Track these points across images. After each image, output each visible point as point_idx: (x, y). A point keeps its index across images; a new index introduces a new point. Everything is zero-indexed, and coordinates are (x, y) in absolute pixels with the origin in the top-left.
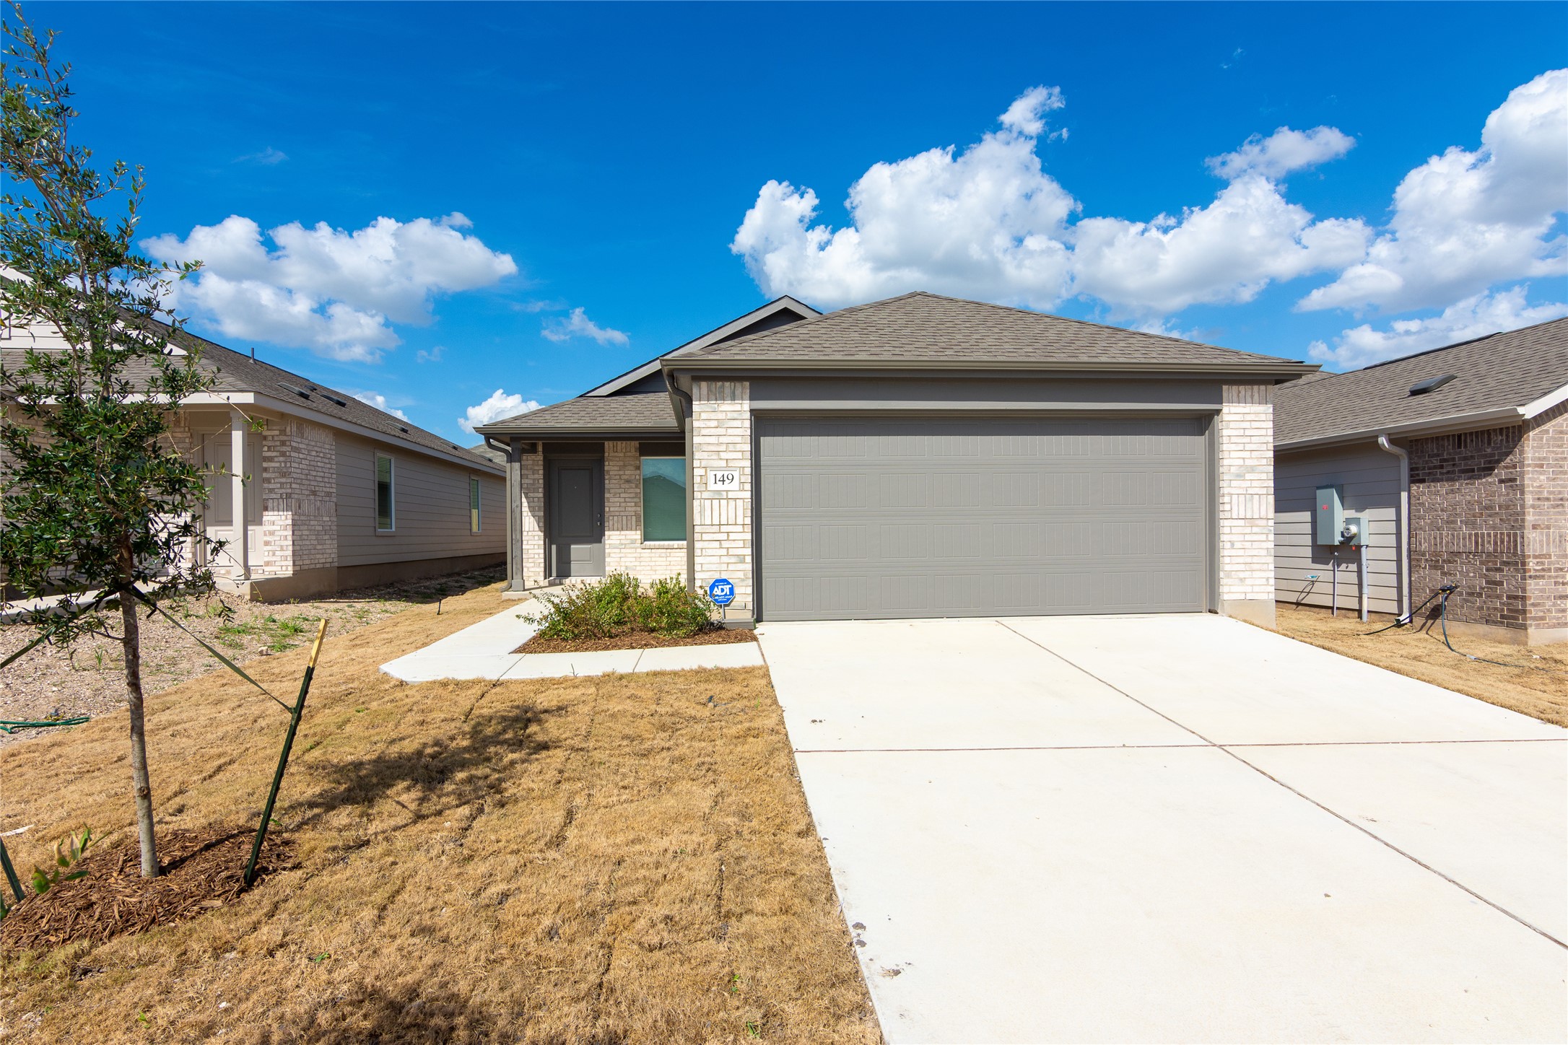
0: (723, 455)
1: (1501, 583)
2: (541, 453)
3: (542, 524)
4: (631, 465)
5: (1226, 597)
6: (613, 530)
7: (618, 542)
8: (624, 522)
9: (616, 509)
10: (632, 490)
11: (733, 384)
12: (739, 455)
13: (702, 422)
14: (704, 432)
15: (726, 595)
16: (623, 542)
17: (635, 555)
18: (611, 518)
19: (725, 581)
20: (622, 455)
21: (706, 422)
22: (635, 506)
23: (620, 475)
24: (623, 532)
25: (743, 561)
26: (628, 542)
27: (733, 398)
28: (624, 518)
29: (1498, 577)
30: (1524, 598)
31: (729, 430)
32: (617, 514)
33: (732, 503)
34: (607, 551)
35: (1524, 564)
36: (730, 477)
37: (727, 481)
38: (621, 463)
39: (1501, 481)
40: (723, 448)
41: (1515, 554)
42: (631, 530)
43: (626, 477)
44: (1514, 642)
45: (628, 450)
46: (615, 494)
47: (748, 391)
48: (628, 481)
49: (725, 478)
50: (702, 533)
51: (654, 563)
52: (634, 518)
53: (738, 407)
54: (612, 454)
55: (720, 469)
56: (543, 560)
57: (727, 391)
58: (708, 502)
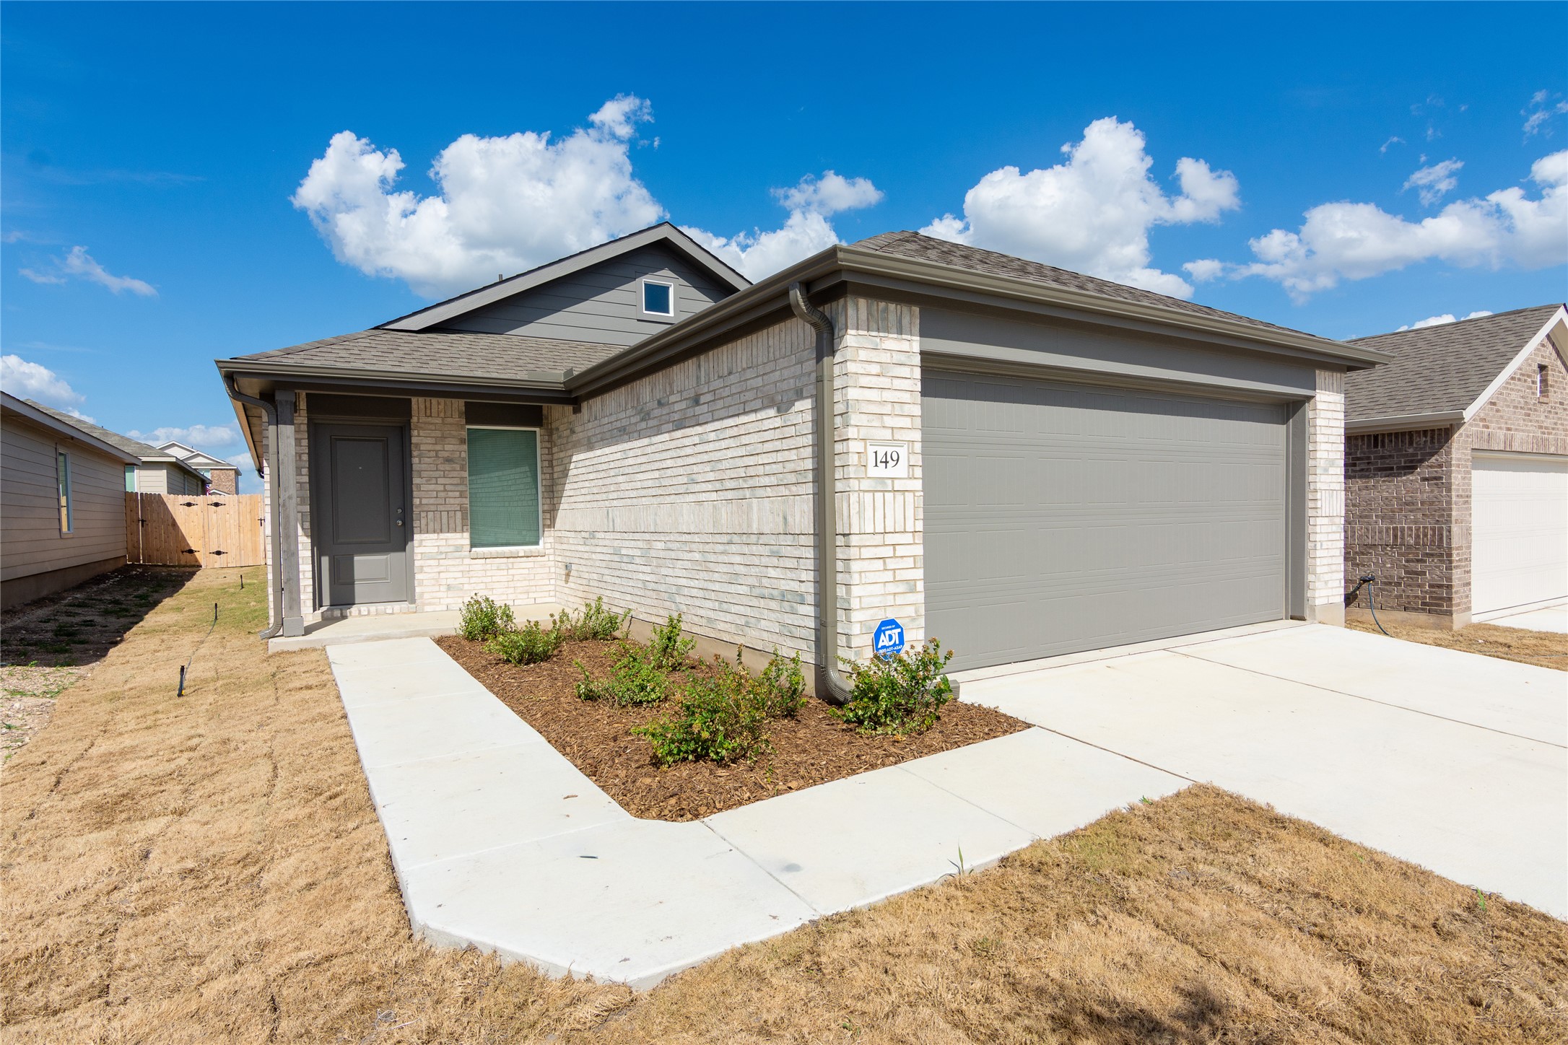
0: (889, 421)
1: (1424, 573)
2: (304, 413)
4: (454, 437)
6: (427, 533)
7: (436, 550)
8: (445, 521)
9: (432, 501)
10: (455, 474)
11: (899, 307)
12: (906, 422)
13: (859, 365)
14: (864, 381)
15: (895, 645)
16: (442, 549)
17: (461, 568)
18: (423, 514)
19: (891, 623)
20: (439, 421)
21: (866, 365)
22: (461, 497)
23: (437, 452)
24: (442, 536)
25: (913, 590)
26: (451, 549)
27: (900, 332)
28: (445, 514)
29: (1419, 567)
30: (1449, 587)
31: (896, 382)
32: (433, 508)
33: (899, 497)
34: (417, 563)
35: (1450, 555)
36: (895, 457)
37: (891, 463)
38: (438, 434)
39: (1424, 479)
40: (887, 409)
41: (1440, 546)
42: (455, 531)
43: (446, 454)
44: (1439, 627)
45: (449, 414)
46: (430, 478)
47: (918, 321)
48: (448, 460)
49: (889, 459)
50: (860, 547)
51: (489, 579)
52: (459, 514)
53: (905, 346)
54: (423, 419)
55: (882, 443)
57: (892, 318)
58: (868, 496)
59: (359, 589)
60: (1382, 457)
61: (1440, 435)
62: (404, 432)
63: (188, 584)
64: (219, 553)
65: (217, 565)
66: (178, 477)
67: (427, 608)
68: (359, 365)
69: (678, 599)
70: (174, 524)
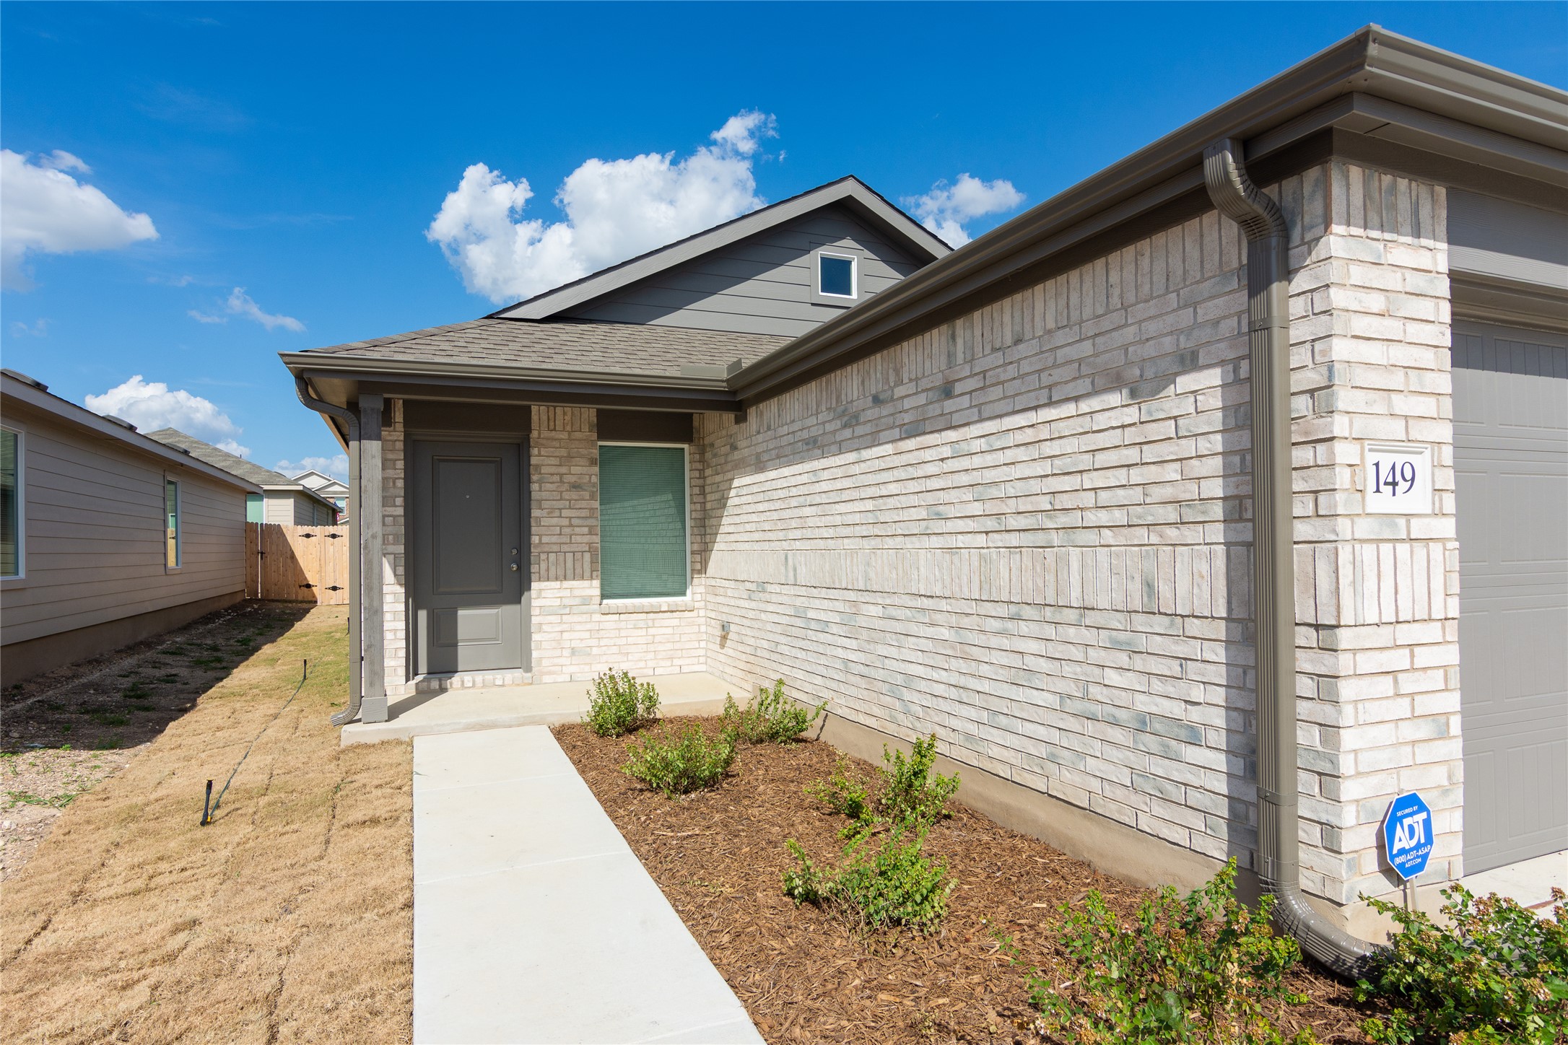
0: (1402, 404)
2: (400, 427)
3: (401, 570)
4: (582, 456)
6: (548, 580)
7: (558, 602)
8: (570, 564)
9: (554, 539)
10: (583, 504)
11: (1414, 184)
12: (1426, 406)
13: (1351, 293)
14: (1361, 325)
15: (1419, 846)
16: (566, 602)
17: (589, 626)
18: (543, 556)
19: (1414, 802)
20: (564, 436)
21: (1361, 294)
22: (590, 533)
23: (561, 475)
24: (567, 584)
25: (1443, 735)
26: (577, 601)
27: (1417, 234)
28: (570, 556)
31: (1413, 328)
32: (555, 548)
33: (1420, 550)
34: (535, 620)
36: (1408, 475)
37: (1403, 486)
38: (563, 452)
40: (1396, 381)
42: (583, 578)
43: (572, 479)
45: (577, 426)
46: (552, 510)
47: (1444, 214)
48: (575, 486)
49: (1398, 477)
50: (1354, 651)
51: (623, 641)
52: (587, 556)
53: (1424, 260)
54: (545, 434)
55: (1388, 445)
56: (403, 644)
57: (1404, 204)
58: (1369, 550)
59: (464, 652)
62: (522, 449)
64: (334, 588)
65: (332, 602)
66: (307, 506)
67: (546, 679)
68: (464, 360)
70: (293, 557)
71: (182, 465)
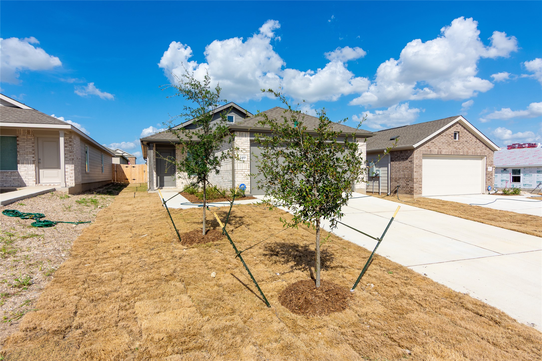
0: (243, 151)
1: (409, 185)
5: (356, 188)
6: (178, 172)
7: (180, 175)
8: (182, 170)
11: (245, 133)
12: (247, 152)
13: (237, 143)
14: (238, 145)
15: (244, 188)
16: (182, 175)
17: (185, 180)
18: (178, 168)
19: (243, 185)
20: (181, 148)
21: (239, 143)
23: (181, 155)
24: (182, 173)
25: (248, 179)
26: (184, 175)
27: (246, 137)
29: (408, 183)
30: (413, 188)
31: (245, 145)
33: (245, 164)
34: (176, 178)
35: (413, 180)
38: (181, 151)
39: (409, 162)
40: (243, 149)
41: (412, 178)
42: (185, 172)
43: (183, 155)
44: (411, 198)
45: (183, 147)
46: (179, 160)
47: (249, 135)
48: (183, 157)
50: (237, 172)
54: (178, 148)
55: (242, 155)
56: (156, 181)
58: (239, 164)
59: (165, 183)
60: (402, 156)
61: (411, 151)
62: (174, 151)
63: (128, 186)
64: (134, 179)
65: (134, 183)
66: (122, 159)
67: (179, 188)
68: (165, 138)
69: (221, 184)
70: (123, 172)
71: (104, 150)
